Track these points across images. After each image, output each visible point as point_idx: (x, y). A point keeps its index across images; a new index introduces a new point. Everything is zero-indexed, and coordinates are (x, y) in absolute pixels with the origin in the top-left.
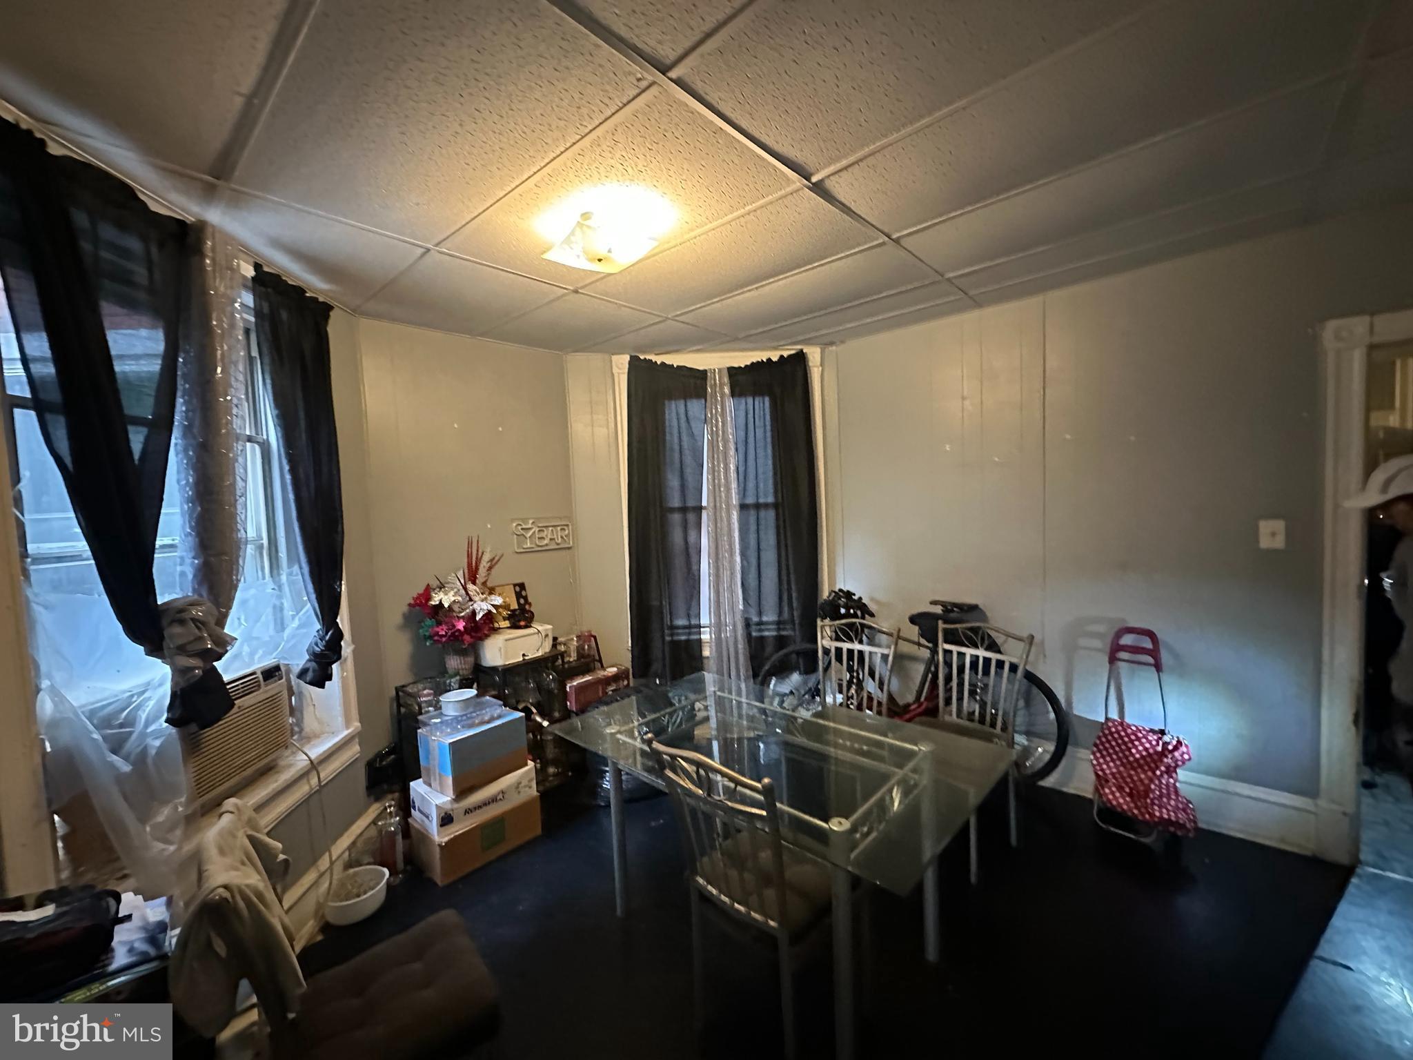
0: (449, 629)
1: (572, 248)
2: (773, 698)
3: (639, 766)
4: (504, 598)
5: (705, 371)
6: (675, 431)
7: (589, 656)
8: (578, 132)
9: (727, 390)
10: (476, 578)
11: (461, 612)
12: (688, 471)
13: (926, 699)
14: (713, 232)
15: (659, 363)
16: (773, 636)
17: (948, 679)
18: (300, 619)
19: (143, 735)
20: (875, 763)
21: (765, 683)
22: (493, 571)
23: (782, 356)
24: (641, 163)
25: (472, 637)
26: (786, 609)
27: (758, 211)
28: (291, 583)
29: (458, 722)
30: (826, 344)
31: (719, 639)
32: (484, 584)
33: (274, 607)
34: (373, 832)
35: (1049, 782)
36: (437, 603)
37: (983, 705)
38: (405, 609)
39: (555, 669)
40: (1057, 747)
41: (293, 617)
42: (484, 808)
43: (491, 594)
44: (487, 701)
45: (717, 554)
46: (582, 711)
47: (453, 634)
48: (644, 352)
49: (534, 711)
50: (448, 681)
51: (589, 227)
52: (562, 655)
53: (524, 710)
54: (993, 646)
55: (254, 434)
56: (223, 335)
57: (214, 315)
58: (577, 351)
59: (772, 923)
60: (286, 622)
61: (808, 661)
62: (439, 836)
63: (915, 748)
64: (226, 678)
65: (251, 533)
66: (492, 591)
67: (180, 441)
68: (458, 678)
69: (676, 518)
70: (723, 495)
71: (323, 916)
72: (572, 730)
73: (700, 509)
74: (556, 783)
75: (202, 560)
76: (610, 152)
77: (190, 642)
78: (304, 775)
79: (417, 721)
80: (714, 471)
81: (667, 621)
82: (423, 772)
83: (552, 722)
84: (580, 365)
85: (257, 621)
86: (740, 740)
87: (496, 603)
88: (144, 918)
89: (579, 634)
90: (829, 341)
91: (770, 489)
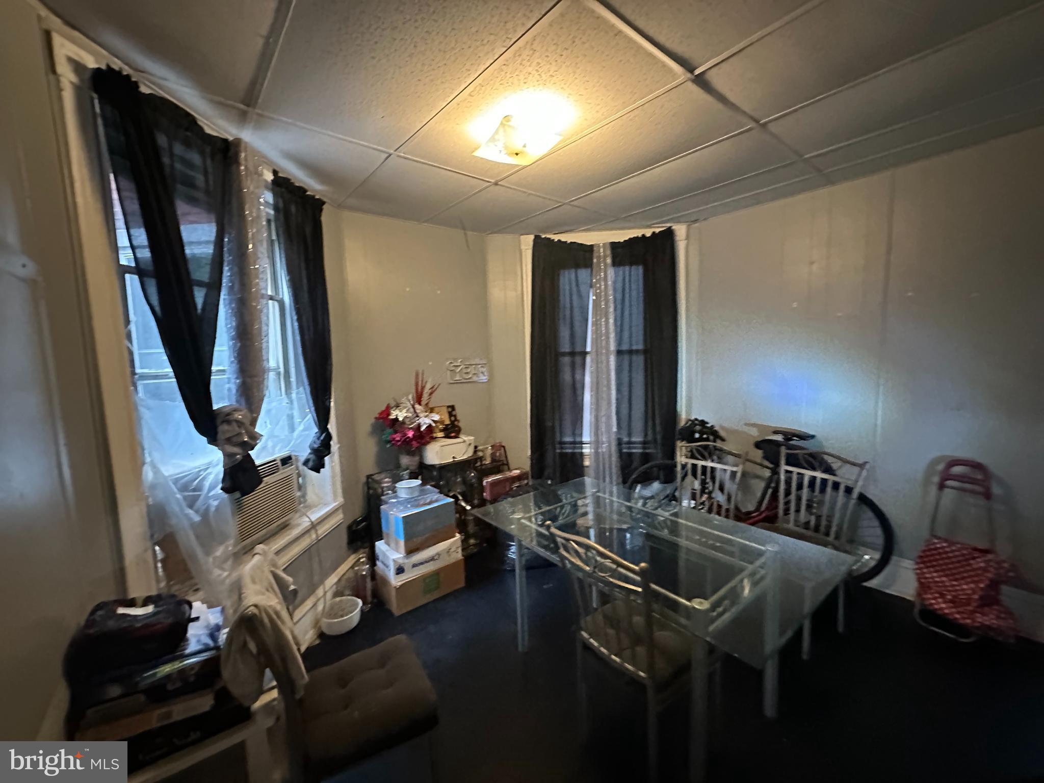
0: (402, 436)
1: (496, 146)
2: (637, 499)
3: (534, 543)
4: (441, 415)
5: (592, 246)
6: (567, 293)
7: (499, 461)
9: (609, 261)
10: (421, 401)
11: (411, 425)
12: (577, 324)
13: (767, 508)
15: (556, 241)
16: (640, 453)
17: (788, 493)
18: (304, 425)
19: (207, 498)
20: (728, 557)
21: (632, 488)
22: (434, 396)
23: (654, 233)
24: (553, 68)
25: (418, 443)
26: (650, 432)
27: (646, 106)
28: (299, 399)
29: (409, 503)
30: (691, 221)
31: (597, 453)
32: (427, 404)
33: (288, 415)
34: (351, 574)
35: (873, 583)
36: (395, 417)
37: (818, 518)
38: (373, 420)
39: (475, 469)
40: (882, 556)
41: (300, 422)
42: (426, 565)
43: (431, 412)
44: (428, 489)
45: (597, 389)
46: (494, 501)
47: (405, 440)
48: (545, 233)
49: (460, 498)
50: (401, 473)
51: (510, 126)
52: (481, 459)
53: (454, 497)
54: (829, 470)
55: (274, 294)
56: (252, 220)
57: (247, 207)
58: (495, 233)
59: (642, 674)
60: (296, 426)
61: (668, 474)
62: (396, 581)
63: (763, 548)
64: (258, 462)
65: (272, 364)
66: (432, 410)
67: (226, 297)
68: (408, 471)
69: (566, 360)
70: (604, 342)
71: (320, 628)
72: (487, 514)
73: (584, 354)
74: (475, 550)
75: (241, 380)
76: (529, 61)
77: (234, 436)
78: (307, 532)
79: (381, 500)
80: (597, 325)
81: (558, 439)
82: (384, 535)
83: (473, 507)
84: (497, 242)
85: (277, 424)
86: (611, 530)
87: (435, 419)
88: (207, 620)
89: (493, 444)
90: (693, 219)
91: (641, 338)
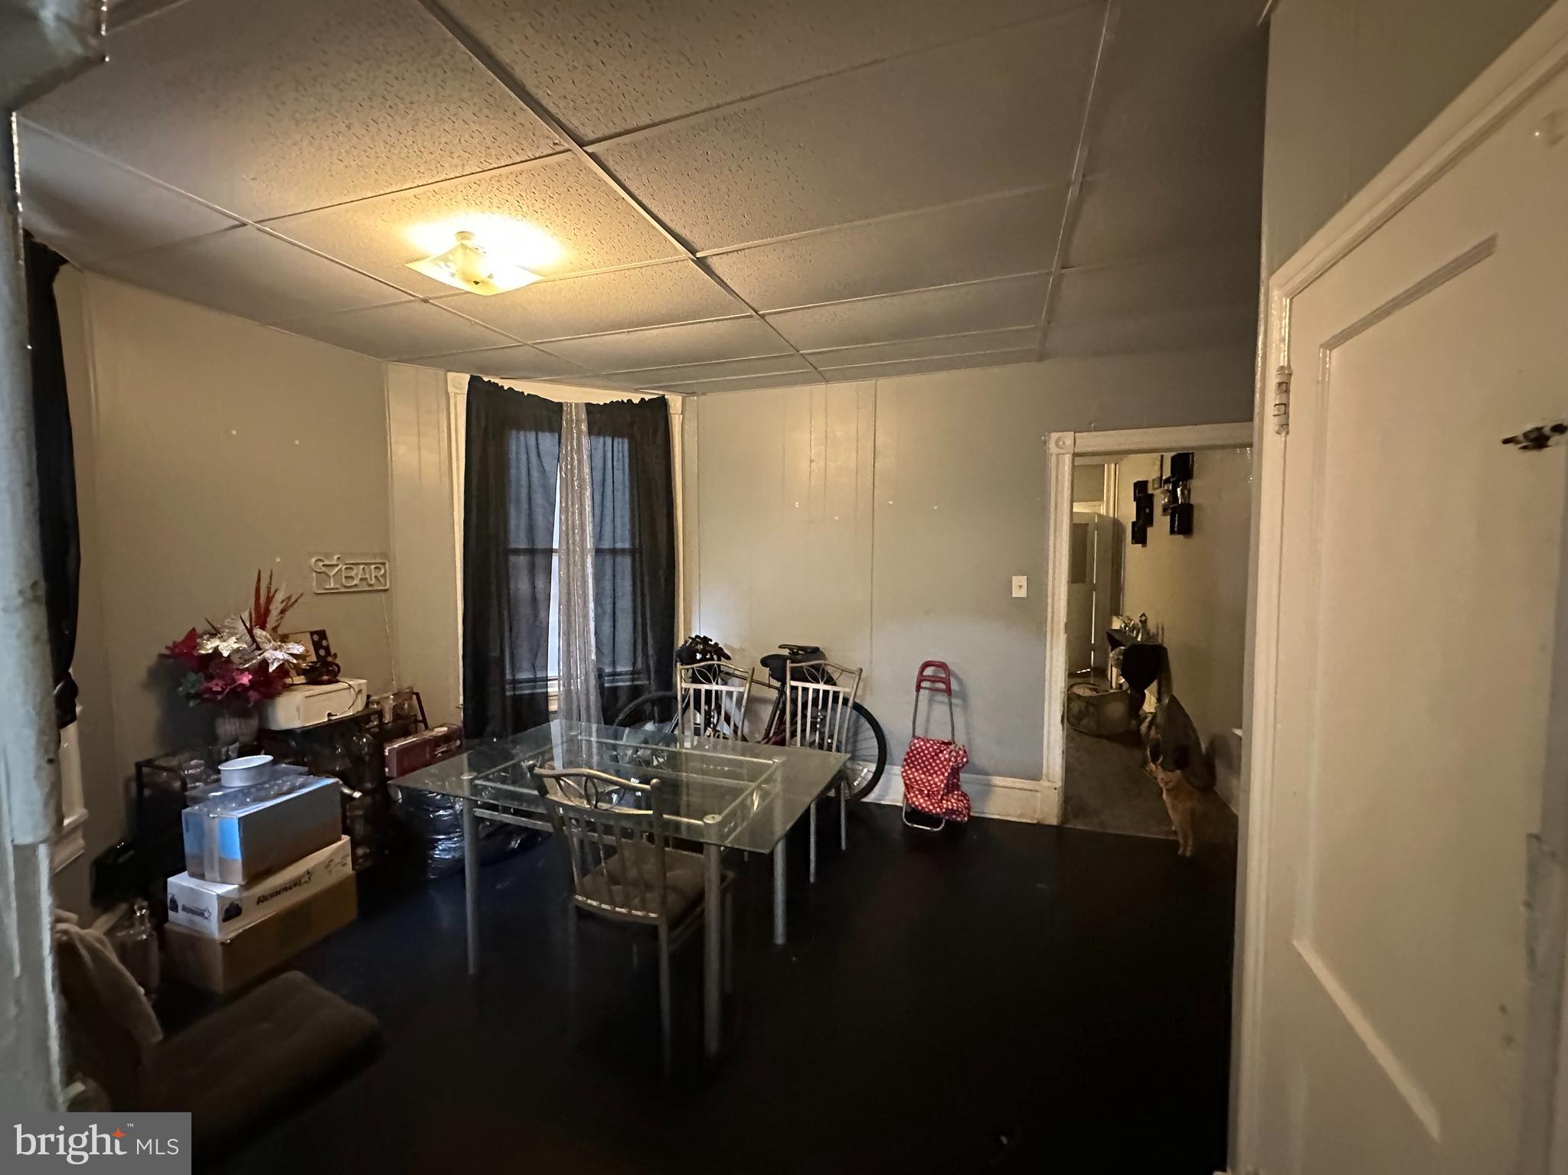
0: (226, 685)
1: (448, 267)
4: (301, 646)
5: (560, 405)
6: (524, 465)
7: (407, 717)
8: (481, 165)
9: (584, 427)
10: (266, 621)
11: (246, 663)
12: (538, 510)
13: (774, 734)
14: (596, 276)
15: (506, 388)
16: (629, 686)
17: (794, 715)
22: (288, 614)
23: (643, 399)
25: (260, 694)
26: (639, 659)
27: (644, 269)
29: (246, 795)
30: (688, 393)
31: (568, 692)
32: (275, 629)
35: (870, 798)
36: (211, 651)
37: (822, 733)
39: (369, 730)
40: (877, 768)
42: (285, 894)
43: (285, 641)
44: (286, 768)
45: (569, 601)
47: (233, 691)
48: (487, 374)
50: (224, 750)
52: (378, 714)
54: (830, 681)
58: (404, 362)
59: (653, 915)
61: (665, 709)
62: (221, 933)
63: (771, 762)
66: (284, 639)
68: (237, 745)
69: (521, 561)
70: (577, 538)
73: (550, 551)
74: (368, 864)
76: (509, 189)
79: (182, 799)
80: (567, 512)
81: (509, 677)
82: (189, 862)
84: (404, 377)
87: (295, 652)
89: (396, 691)
90: (690, 391)
91: (627, 534)
